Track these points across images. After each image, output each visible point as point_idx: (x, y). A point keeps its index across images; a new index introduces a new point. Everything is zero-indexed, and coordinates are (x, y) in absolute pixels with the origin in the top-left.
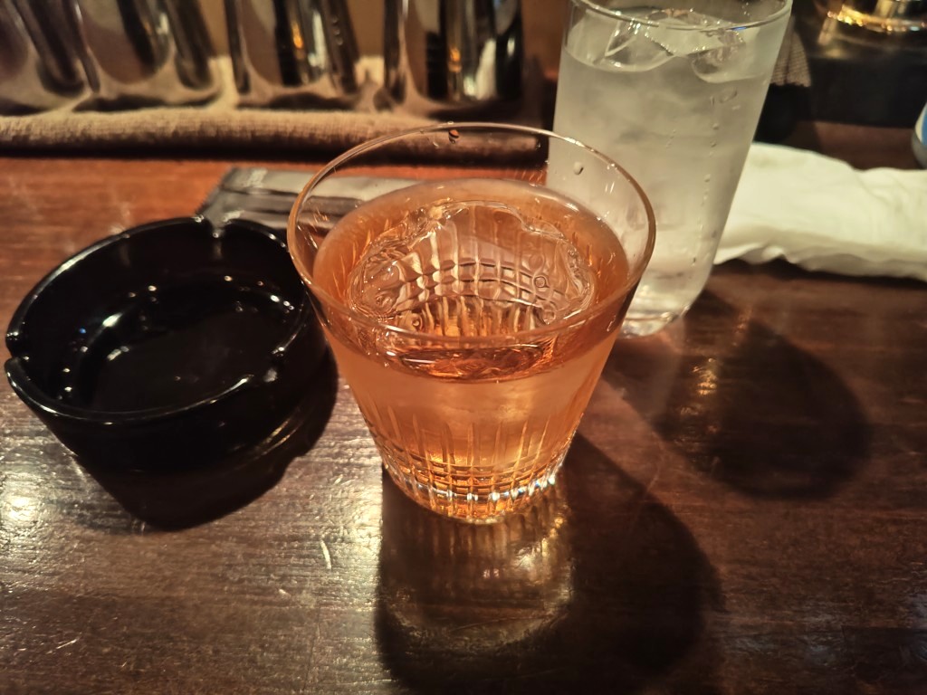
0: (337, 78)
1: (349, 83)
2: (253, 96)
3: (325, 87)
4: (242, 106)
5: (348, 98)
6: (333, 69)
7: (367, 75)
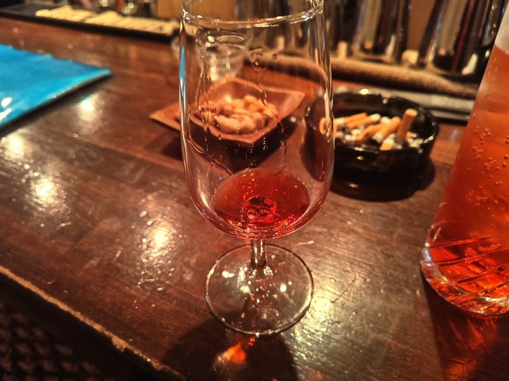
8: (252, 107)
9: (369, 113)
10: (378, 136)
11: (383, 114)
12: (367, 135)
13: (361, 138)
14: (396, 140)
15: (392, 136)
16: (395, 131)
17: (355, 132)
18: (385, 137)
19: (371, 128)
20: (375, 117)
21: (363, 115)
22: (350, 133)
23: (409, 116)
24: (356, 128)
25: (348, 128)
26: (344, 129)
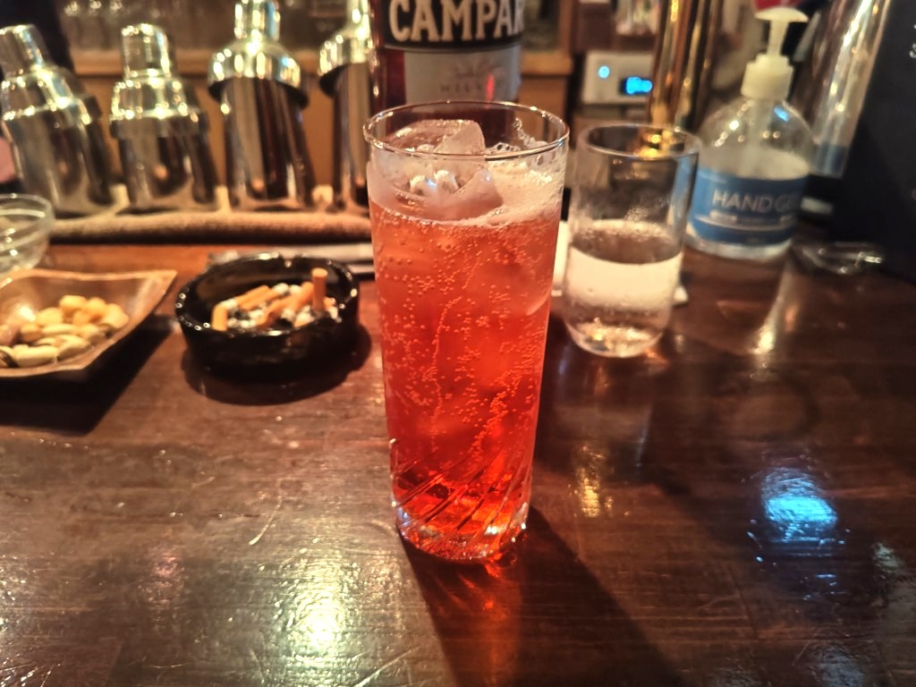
1: (308, 200)
2: (241, 206)
7: (321, 197)
8: (78, 316)
9: (271, 285)
10: (288, 314)
11: (290, 282)
12: (271, 315)
13: (263, 321)
14: (312, 313)
15: (307, 308)
16: (309, 302)
17: (254, 314)
18: (297, 312)
19: (275, 305)
20: (281, 288)
21: (264, 289)
22: (248, 318)
23: (318, 279)
24: (255, 308)
25: (244, 311)
26: (239, 314)
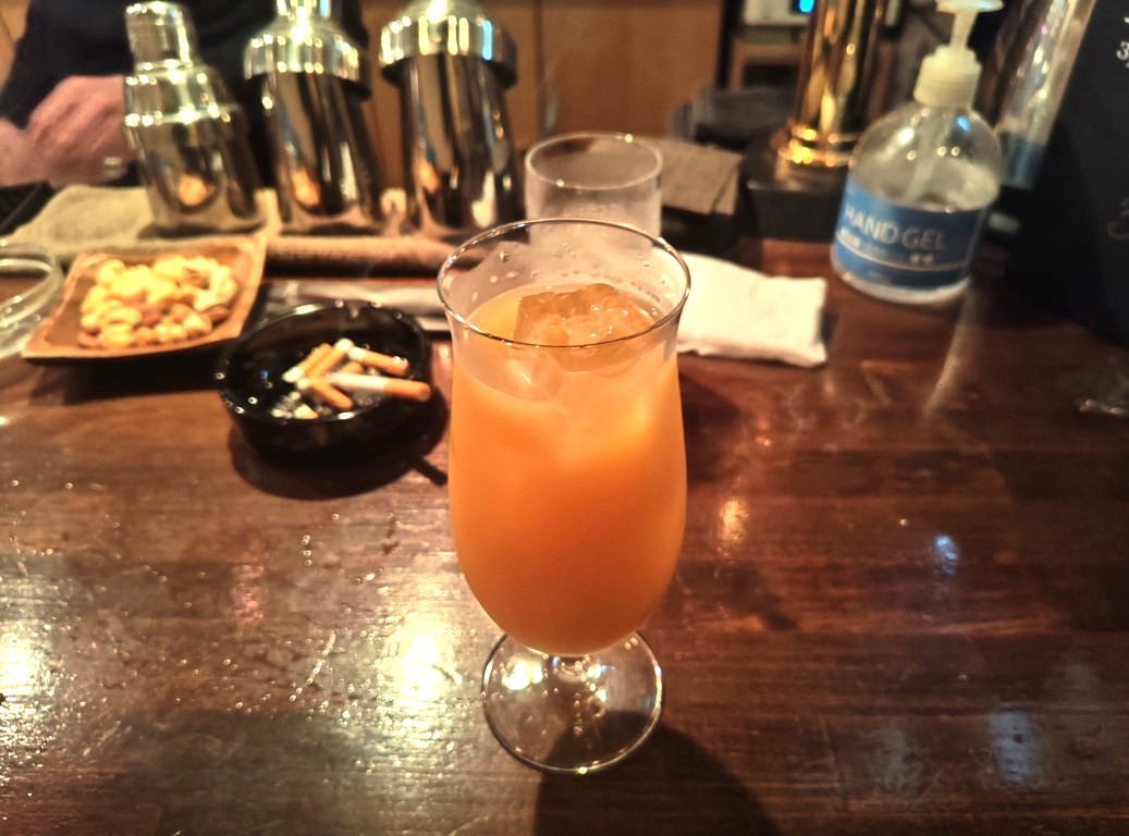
0: (366, 209)
1: (376, 213)
2: (295, 225)
3: (355, 217)
4: (285, 233)
5: (376, 226)
6: (361, 201)
7: (394, 206)
20: (343, 346)
